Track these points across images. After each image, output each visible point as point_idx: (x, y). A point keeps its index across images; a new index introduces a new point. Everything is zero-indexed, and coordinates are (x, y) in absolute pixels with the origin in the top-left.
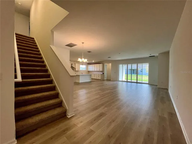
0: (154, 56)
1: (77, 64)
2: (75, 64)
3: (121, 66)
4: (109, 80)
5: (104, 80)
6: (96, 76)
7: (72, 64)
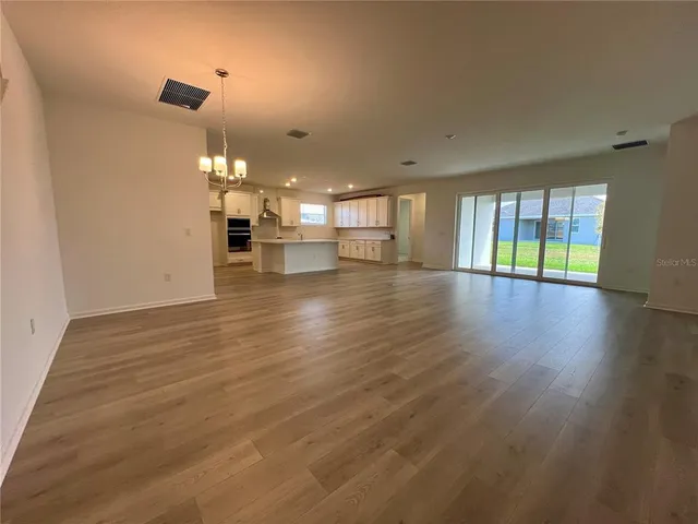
0: (644, 143)
1: (285, 202)
2: (278, 199)
3: (467, 202)
4: (415, 265)
5: (393, 266)
6: (362, 250)
7: (266, 201)
